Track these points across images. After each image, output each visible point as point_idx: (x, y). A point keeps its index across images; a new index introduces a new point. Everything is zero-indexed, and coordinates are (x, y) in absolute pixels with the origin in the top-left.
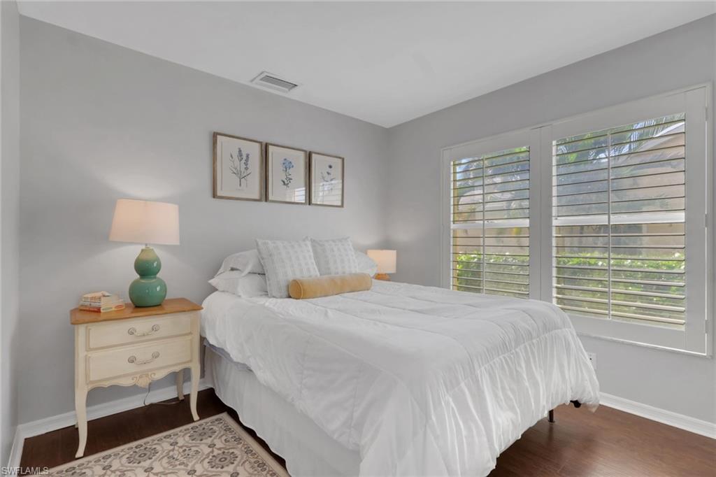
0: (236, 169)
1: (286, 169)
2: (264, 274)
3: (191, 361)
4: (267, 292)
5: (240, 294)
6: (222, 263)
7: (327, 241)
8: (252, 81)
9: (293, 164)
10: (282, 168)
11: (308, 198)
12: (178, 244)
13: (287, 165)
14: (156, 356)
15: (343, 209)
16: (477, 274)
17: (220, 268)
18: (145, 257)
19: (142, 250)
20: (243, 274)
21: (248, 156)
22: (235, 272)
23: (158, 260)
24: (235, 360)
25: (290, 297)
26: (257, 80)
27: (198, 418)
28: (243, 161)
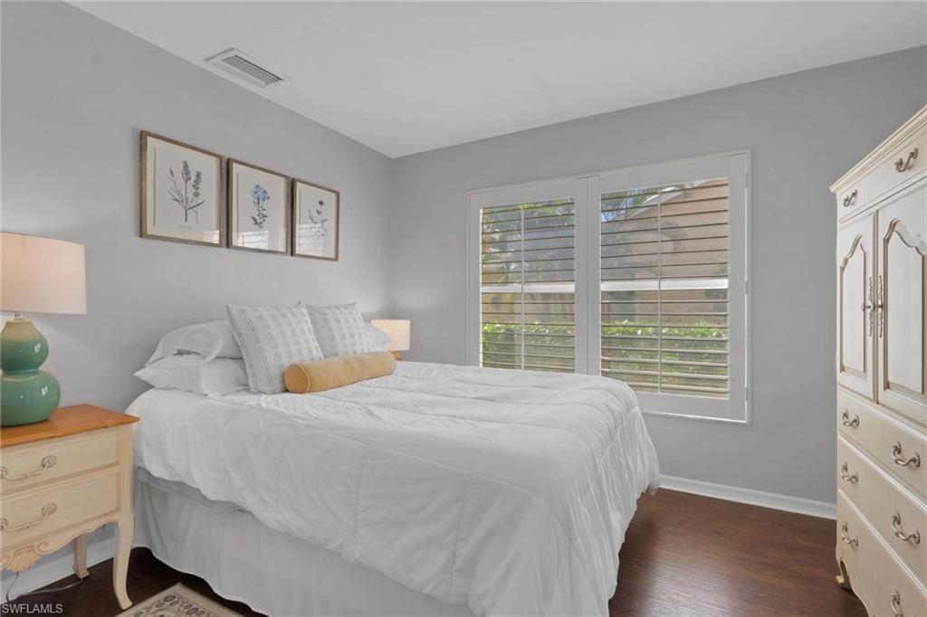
0: (179, 193)
1: (259, 199)
2: (242, 358)
3: (117, 510)
4: (248, 385)
5: (205, 392)
6: (158, 342)
7: (329, 308)
8: (208, 60)
9: (268, 195)
10: (251, 199)
11: (289, 246)
12: (83, 311)
13: (260, 196)
14: (49, 511)
15: (337, 263)
16: (510, 347)
17: (153, 352)
18: (15, 335)
19: (8, 324)
20: (208, 360)
21: (198, 175)
22: (184, 356)
23: (41, 340)
24: (211, 497)
25: (286, 391)
26: (218, 60)
27: (130, 603)
28: (191, 182)
